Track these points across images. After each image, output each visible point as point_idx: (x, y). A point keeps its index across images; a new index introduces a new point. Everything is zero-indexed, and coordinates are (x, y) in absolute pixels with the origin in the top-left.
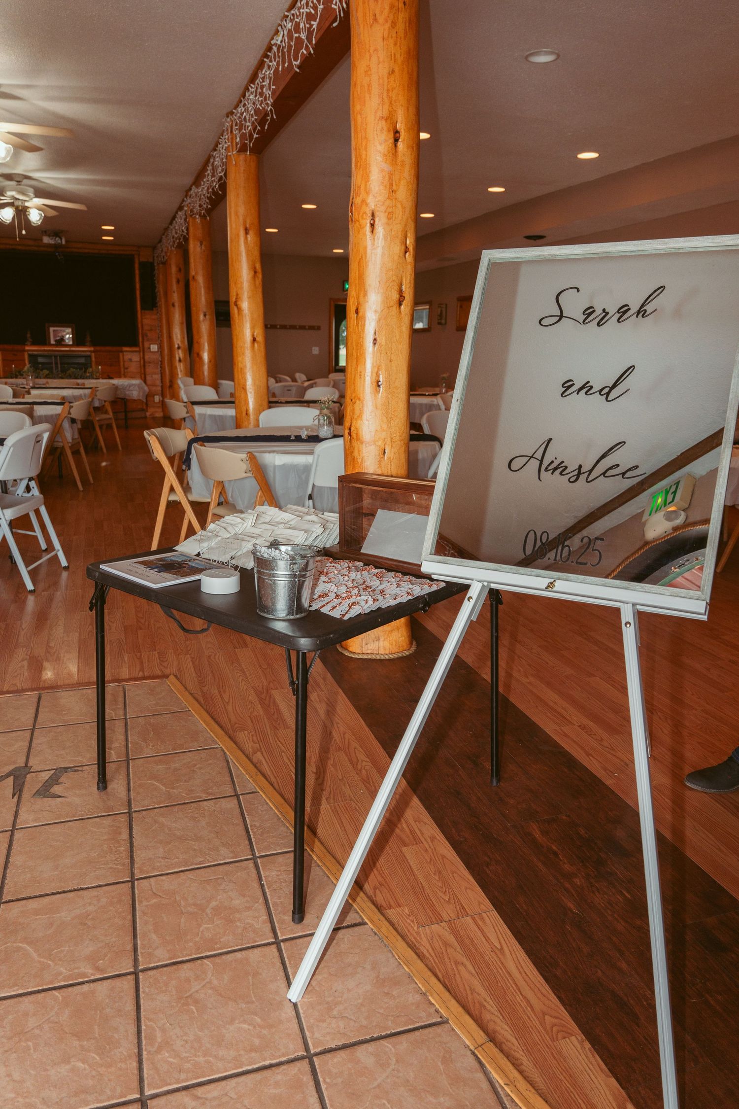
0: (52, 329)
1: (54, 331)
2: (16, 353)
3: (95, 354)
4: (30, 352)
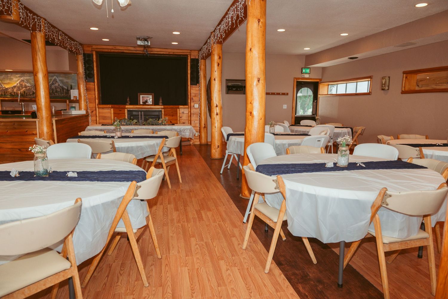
0: (141, 96)
2: (120, 109)
3: (164, 110)
4: (128, 109)
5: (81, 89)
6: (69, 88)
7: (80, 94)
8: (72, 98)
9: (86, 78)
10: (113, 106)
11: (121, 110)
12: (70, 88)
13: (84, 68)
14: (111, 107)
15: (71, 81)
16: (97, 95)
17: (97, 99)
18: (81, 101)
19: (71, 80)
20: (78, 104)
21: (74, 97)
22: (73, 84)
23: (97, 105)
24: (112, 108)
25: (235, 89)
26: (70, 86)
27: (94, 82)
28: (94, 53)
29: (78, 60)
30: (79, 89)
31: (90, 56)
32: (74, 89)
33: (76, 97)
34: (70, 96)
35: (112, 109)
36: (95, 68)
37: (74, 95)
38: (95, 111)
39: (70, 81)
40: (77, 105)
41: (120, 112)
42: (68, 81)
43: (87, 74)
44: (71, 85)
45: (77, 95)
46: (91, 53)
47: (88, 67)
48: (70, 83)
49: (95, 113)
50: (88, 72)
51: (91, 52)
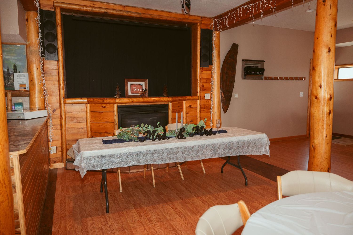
0: (129, 83)
1: (131, 84)
2: (104, 105)
3: (172, 104)
4: (119, 105)
5: (33, 71)
6: (11, 71)
7: (31, 81)
8: (17, 88)
9: (43, 52)
10: (91, 100)
11: (105, 107)
12: (13, 71)
13: (41, 35)
14: (88, 101)
15: (16, 58)
16: (63, 83)
17: (63, 89)
18: (35, 93)
19: (14, 55)
20: (28, 98)
21: (21, 86)
22: (18, 63)
23: (64, 98)
24: (88, 103)
25: (253, 73)
26: (13, 67)
27: (58, 60)
28: (58, 11)
29: (29, 20)
30: (29, 71)
31: (52, 14)
32: (20, 72)
33: (24, 86)
34: (13, 84)
35: (88, 105)
36: (60, 37)
37: (21, 83)
38: (59, 110)
39: (13, 57)
40: (25, 100)
41: (104, 110)
42: (9, 57)
43: (45, 45)
44: (15, 66)
45: (26, 82)
46: (53, 10)
47: (46, 33)
48: (13, 62)
49: (59, 113)
50: (46, 43)
51: (52, 8)
